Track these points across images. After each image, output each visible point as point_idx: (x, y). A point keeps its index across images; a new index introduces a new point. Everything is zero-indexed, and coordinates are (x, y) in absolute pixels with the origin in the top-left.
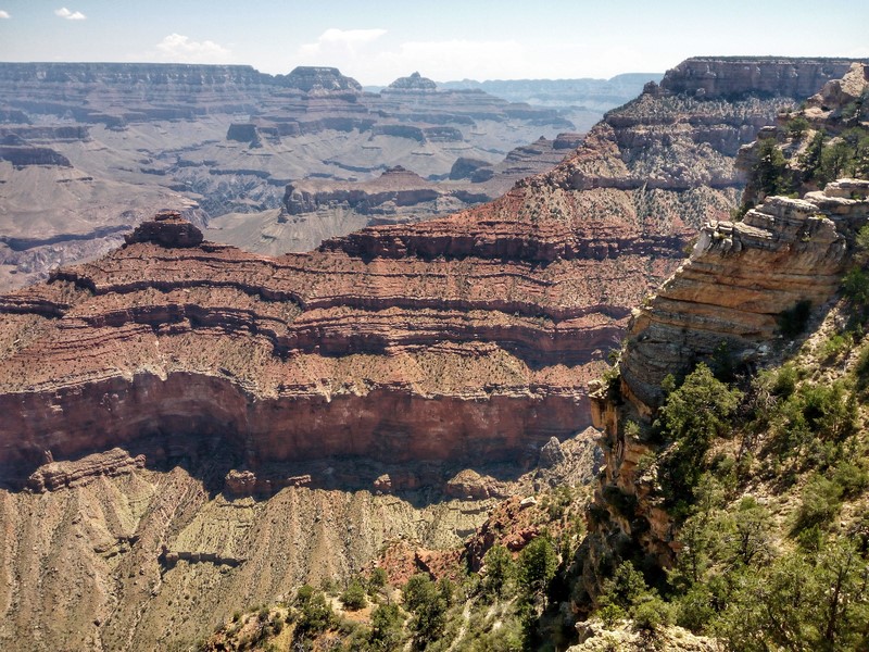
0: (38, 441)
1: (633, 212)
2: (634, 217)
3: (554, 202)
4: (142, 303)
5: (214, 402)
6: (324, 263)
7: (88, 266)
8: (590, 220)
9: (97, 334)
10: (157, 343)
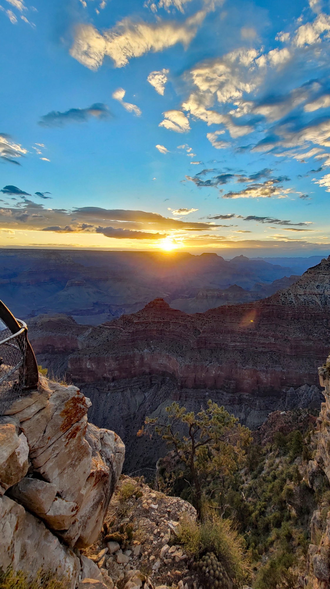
0: (109, 374)
1: (319, 303)
2: (320, 305)
3: (291, 298)
4: (148, 328)
5: (168, 364)
6: (209, 317)
7: (132, 315)
8: (304, 305)
9: (132, 338)
10: (151, 342)
